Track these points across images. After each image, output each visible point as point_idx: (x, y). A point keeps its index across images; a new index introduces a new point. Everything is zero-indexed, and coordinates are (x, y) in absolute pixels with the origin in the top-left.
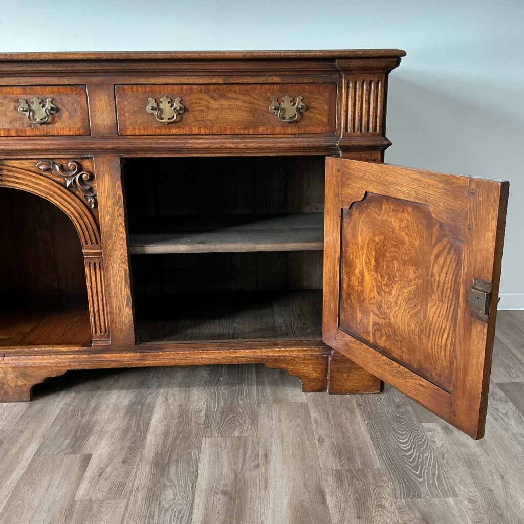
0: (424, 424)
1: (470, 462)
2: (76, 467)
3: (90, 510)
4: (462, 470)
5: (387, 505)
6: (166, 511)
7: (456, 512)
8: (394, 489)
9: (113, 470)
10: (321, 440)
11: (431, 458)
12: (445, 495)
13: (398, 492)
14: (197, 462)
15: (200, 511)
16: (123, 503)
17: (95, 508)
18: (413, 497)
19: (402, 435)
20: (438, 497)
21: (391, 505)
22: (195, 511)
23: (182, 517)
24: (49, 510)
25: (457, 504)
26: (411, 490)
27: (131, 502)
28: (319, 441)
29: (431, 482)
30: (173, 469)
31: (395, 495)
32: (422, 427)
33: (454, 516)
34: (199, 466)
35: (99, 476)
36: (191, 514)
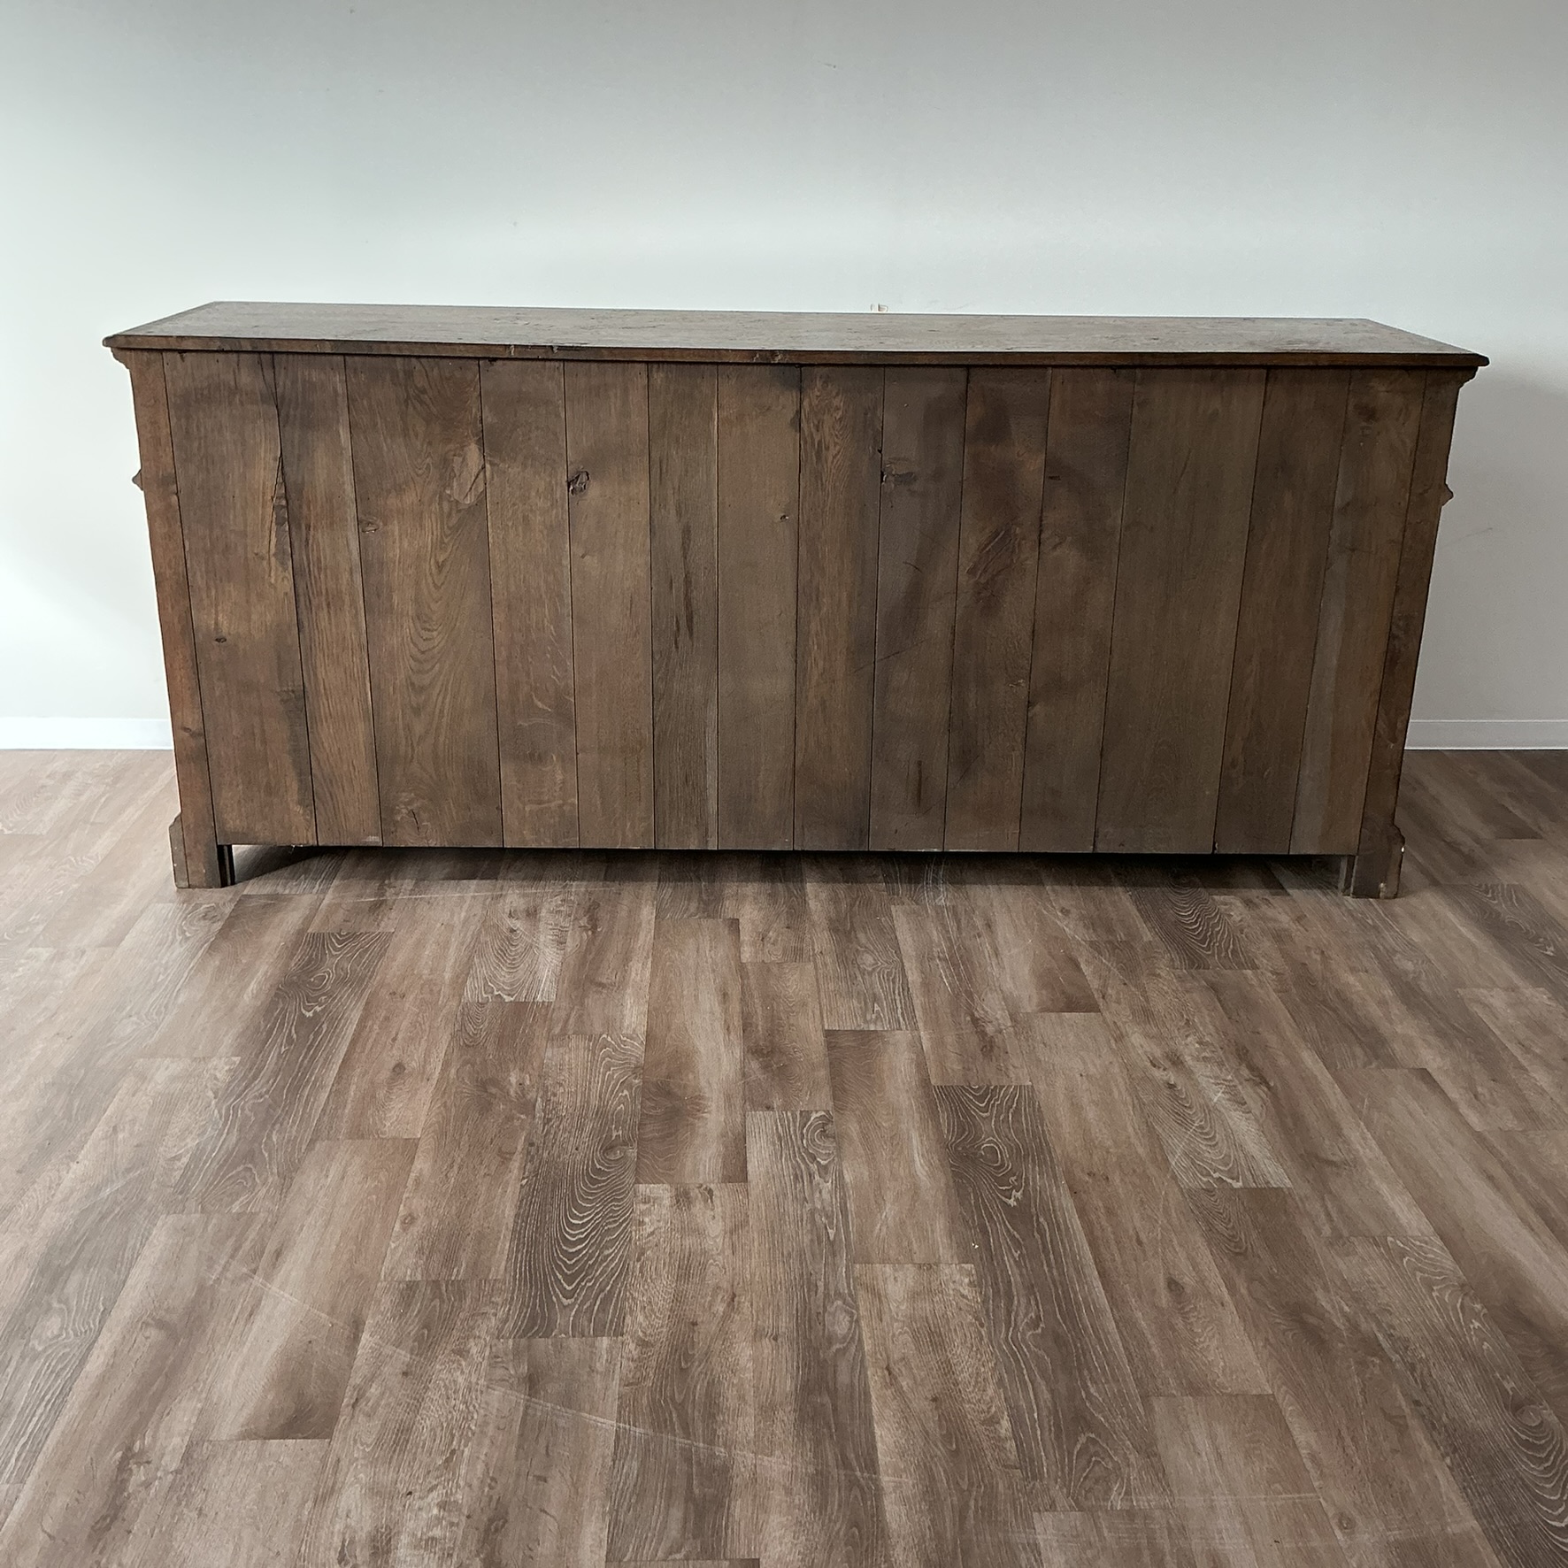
0: (1215, 897)
1: (1279, 936)
2: (724, 931)
3: (769, 970)
4: (1267, 944)
5: (1163, 974)
6: (870, 974)
7: (1255, 982)
8: (1172, 960)
9: (778, 936)
10: (1065, 912)
11: (1224, 933)
12: (1241, 966)
13: (1177, 963)
14: (893, 930)
15: (916, 974)
16: (810, 966)
17: (775, 970)
18: (1199, 967)
19: (1184, 908)
20: (1230, 968)
21: (1168, 974)
22: (909, 973)
23: (895, 977)
24: (714, 971)
25: (1257, 976)
26: (1195, 962)
27: (820, 965)
28: (1061, 911)
29: (1223, 955)
30: (861, 936)
31: (1173, 965)
32: (1214, 900)
33: (1251, 985)
34: (898, 934)
35: (762, 940)
36: (904, 976)
